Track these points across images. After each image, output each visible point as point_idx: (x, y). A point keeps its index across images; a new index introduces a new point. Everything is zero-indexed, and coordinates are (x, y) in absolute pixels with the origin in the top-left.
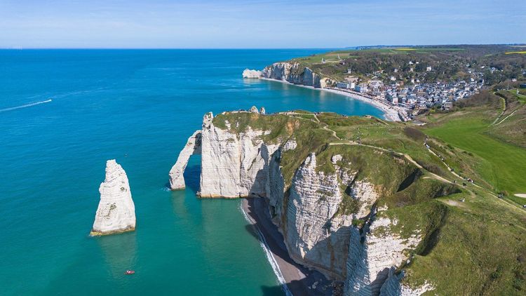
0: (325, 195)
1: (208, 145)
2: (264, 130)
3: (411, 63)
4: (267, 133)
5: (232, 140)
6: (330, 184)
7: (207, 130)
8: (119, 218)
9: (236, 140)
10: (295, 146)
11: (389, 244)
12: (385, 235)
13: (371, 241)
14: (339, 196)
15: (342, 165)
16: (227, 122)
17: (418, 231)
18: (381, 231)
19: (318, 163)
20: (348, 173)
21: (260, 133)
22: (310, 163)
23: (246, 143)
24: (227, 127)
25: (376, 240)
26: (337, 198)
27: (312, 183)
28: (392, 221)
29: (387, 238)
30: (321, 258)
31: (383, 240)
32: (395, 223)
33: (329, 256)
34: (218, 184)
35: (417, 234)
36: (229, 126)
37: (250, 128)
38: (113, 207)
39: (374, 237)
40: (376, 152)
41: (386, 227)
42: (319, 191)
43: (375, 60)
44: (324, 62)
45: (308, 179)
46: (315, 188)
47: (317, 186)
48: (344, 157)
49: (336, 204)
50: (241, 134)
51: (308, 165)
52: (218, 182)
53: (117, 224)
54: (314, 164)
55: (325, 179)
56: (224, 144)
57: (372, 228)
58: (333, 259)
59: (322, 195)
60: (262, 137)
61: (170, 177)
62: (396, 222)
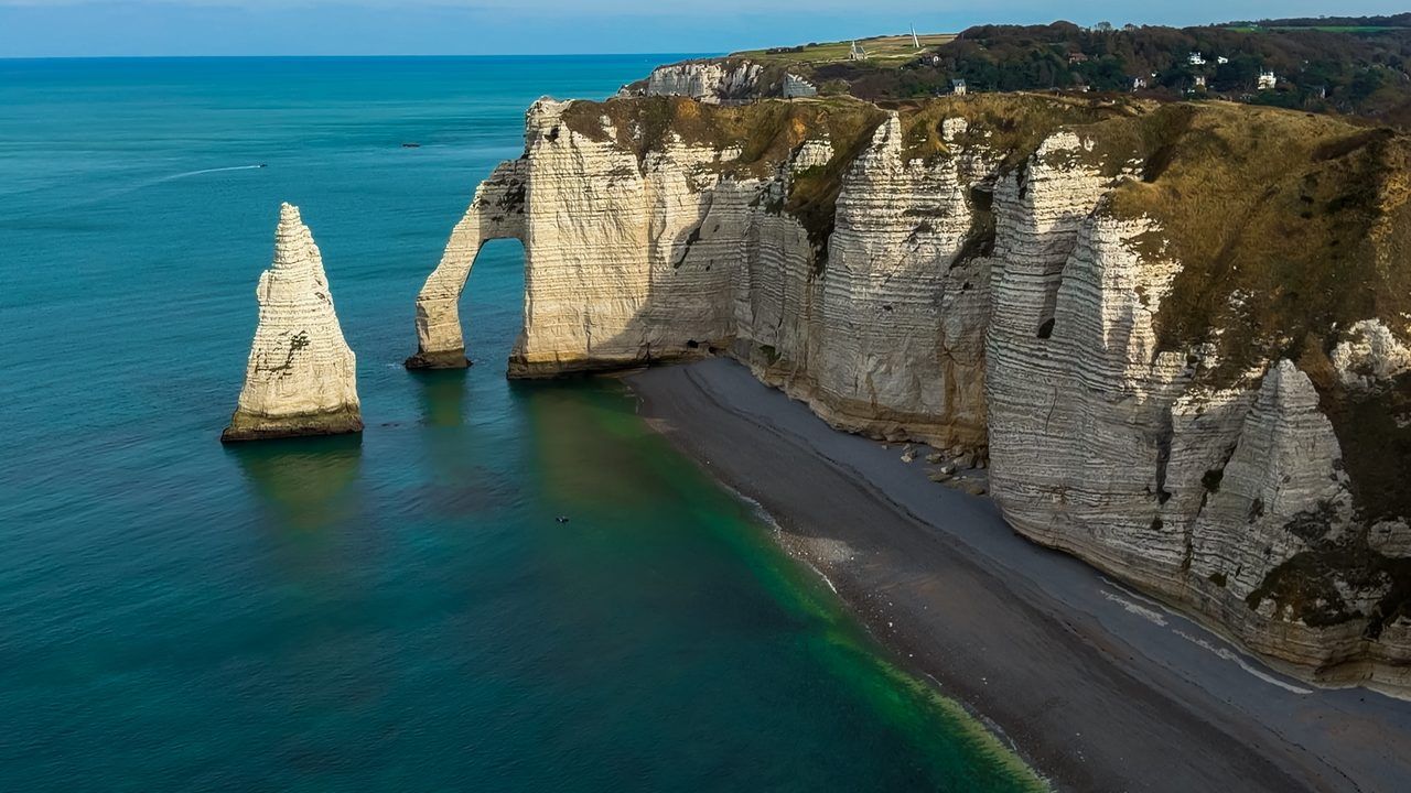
0: (925, 219)
1: (551, 190)
2: (719, 148)
3: (1197, 60)
4: (728, 155)
5: (624, 173)
6: (939, 188)
7: (546, 145)
8: (317, 376)
9: (638, 174)
10: (829, 156)
11: (1078, 185)
12: (1068, 166)
13: (1041, 176)
14: (962, 214)
15: (966, 141)
16: (606, 119)
17: (1137, 162)
18: (1059, 159)
19: (908, 139)
20: (985, 156)
21: (706, 155)
22: (885, 139)
23: (669, 182)
24: (605, 137)
25: (1051, 175)
26: (960, 219)
27: (894, 191)
28: (1081, 141)
29: (1073, 173)
30: (919, 394)
31: (1065, 175)
32: (1090, 146)
33: (942, 381)
34: (582, 319)
35: (1135, 167)
36: (612, 131)
37: (677, 137)
38: (299, 343)
39: (1046, 167)
40: (1052, 105)
41: (1072, 154)
42: (910, 213)
43: (1059, 52)
44: (859, 57)
45: (882, 181)
46: (901, 203)
47: (907, 199)
48: (972, 125)
49: (956, 235)
50: (652, 156)
51: (880, 147)
52: (583, 309)
53: (312, 393)
54: (895, 142)
55: (926, 178)
56: (600, 185)
57: (1042, 152)
58: (952, 390)
59: (920, 220)
60: (716, 166)
61: (421, 311)
62: (1092, 143)
